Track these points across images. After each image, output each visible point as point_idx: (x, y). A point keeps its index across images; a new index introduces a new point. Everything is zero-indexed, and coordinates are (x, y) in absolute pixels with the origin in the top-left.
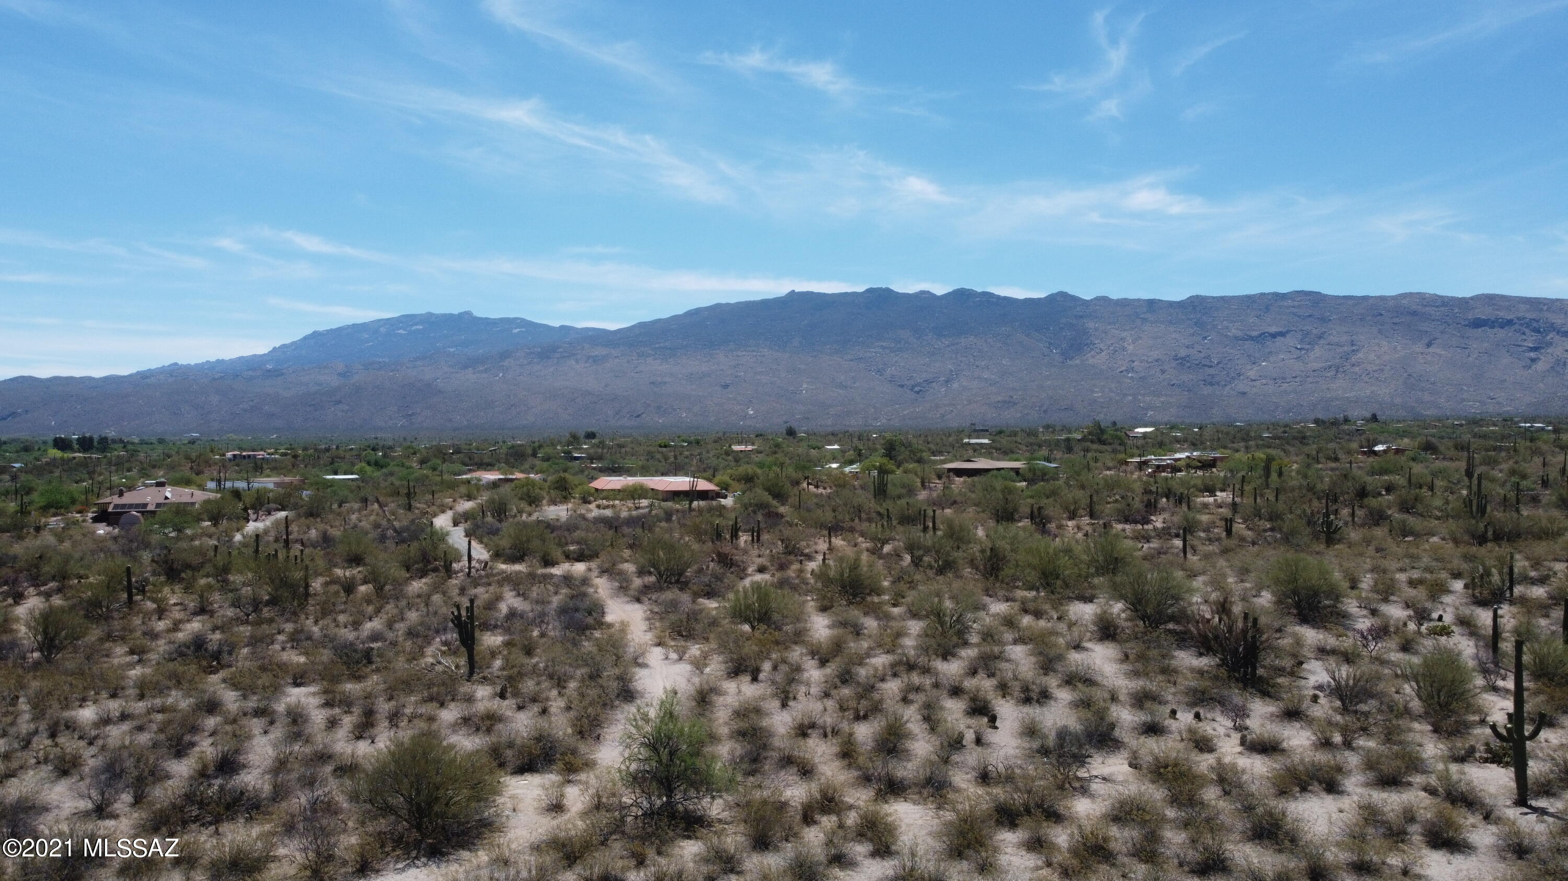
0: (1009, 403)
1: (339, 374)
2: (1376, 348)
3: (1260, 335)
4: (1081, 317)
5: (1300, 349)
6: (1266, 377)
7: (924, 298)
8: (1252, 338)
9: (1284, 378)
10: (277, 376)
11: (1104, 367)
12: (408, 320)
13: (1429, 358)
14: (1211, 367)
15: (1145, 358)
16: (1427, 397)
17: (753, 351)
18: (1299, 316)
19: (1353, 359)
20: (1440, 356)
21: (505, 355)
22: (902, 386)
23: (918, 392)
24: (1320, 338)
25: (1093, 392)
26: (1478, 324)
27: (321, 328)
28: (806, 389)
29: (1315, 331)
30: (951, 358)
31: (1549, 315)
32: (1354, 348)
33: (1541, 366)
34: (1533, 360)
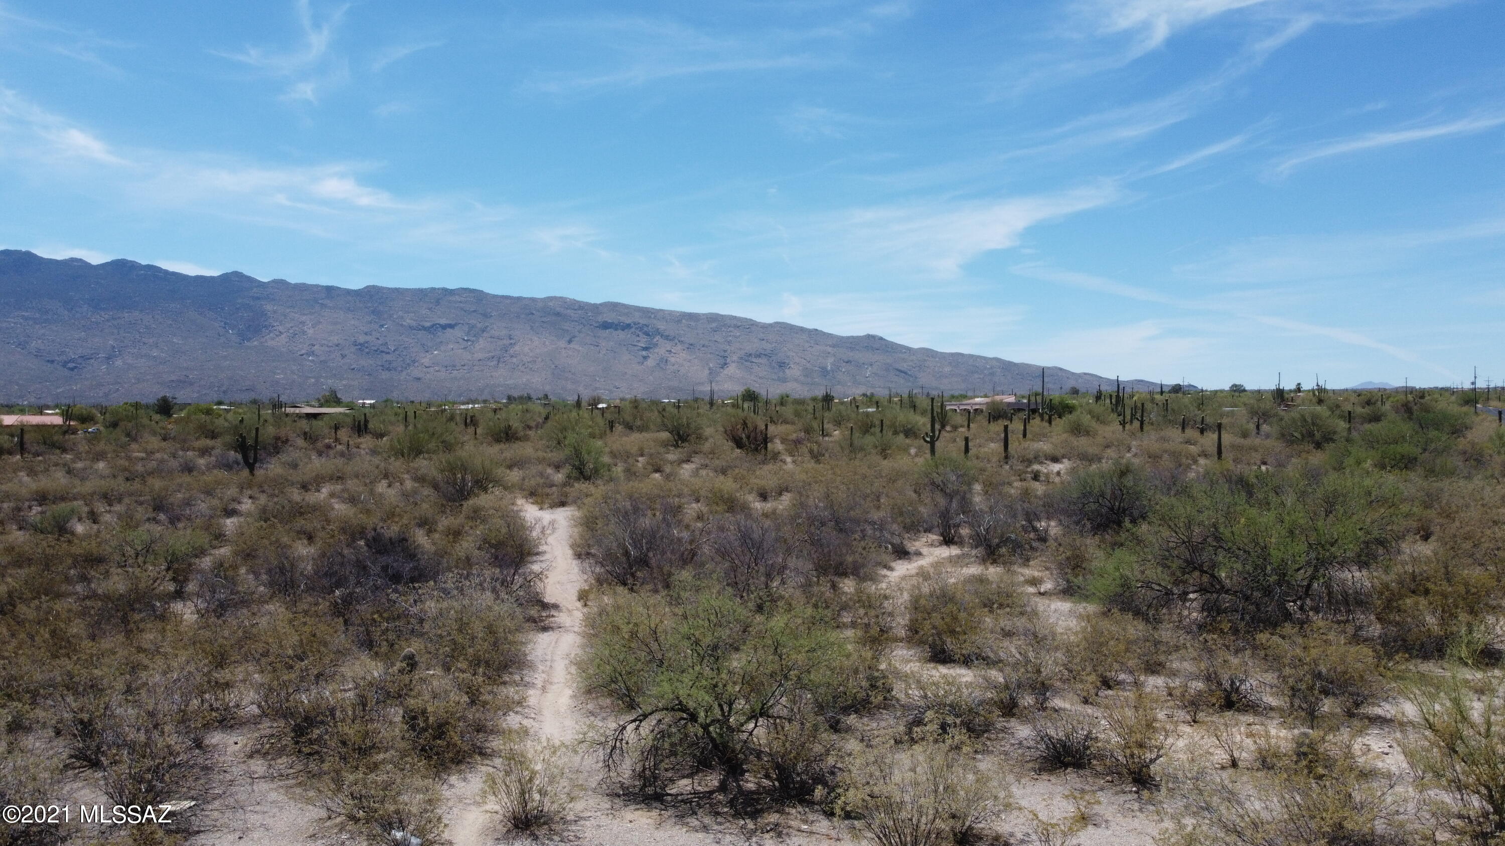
0: (185, 382)
2: (529, 342)
3: (432, 326)
4: (258, 298)
5: (467, 341)
6: (438, 365)
9: (454, 366)
11: (284, 350)
13: (570, 352)
14: (388, 353)
15: (326, 342)
16: (569, 386)
18: (465, 311)
19: (511, 351)
20: (578, 351)
22: (52, 362)
23: (72, 369)
24: (483, 331)
25: (275, 373)
26: (606, 326)
29: (479, 325)
30: (113, 334)
31: (655, 322)
32: (512, 341)
33: (650, 363)
34: (645, 358)
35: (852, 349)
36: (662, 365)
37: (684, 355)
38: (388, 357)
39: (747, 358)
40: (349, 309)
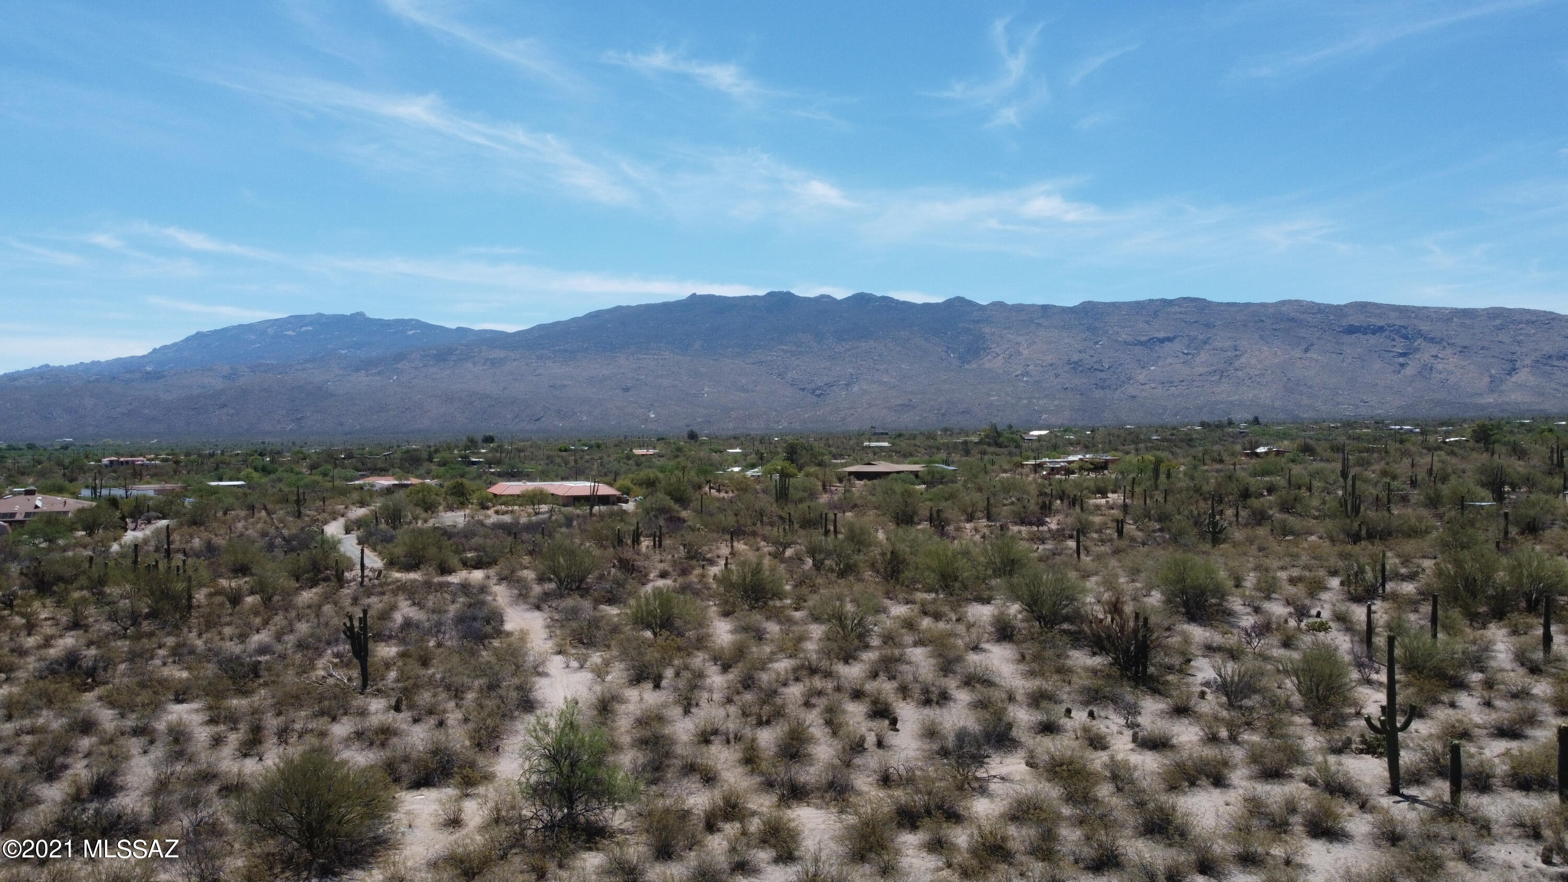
0: (908, 407)
1: (224, 377)
2: (1258, 353)
3: (1149, 341)
4: (978, 322)
5: (1187, 354)
6: (1154, 381)
7: (825, 302)
8: (1141, 343)
9: (1172, 382)
10: (159, 378)
11: (1000, 371)
12: (297, 321)
13: (1306, 363)
14: (1102, 371)
15: (1040, 362)
16: (1305, 401)
17: (655, 354)
18: (1185, 322)
19: (1237, 364)
20: (1317, 361)
21: (399, 357)
22: (803, 390)
23: (819, 396)
24: (1205, 343)
25: (990, 395)
26: (1351, 330)
27: (205, 329)
28: (707, 392)
29: (1200, 337)
30: (852, 362)
31: (1416, 322)
32: (1237, 353)
33: (1409, 371)
34: (1402, 365)
36: (1425, 374)
37: (1455, 360)
38: (1103, 375)
40: (1064, 327)
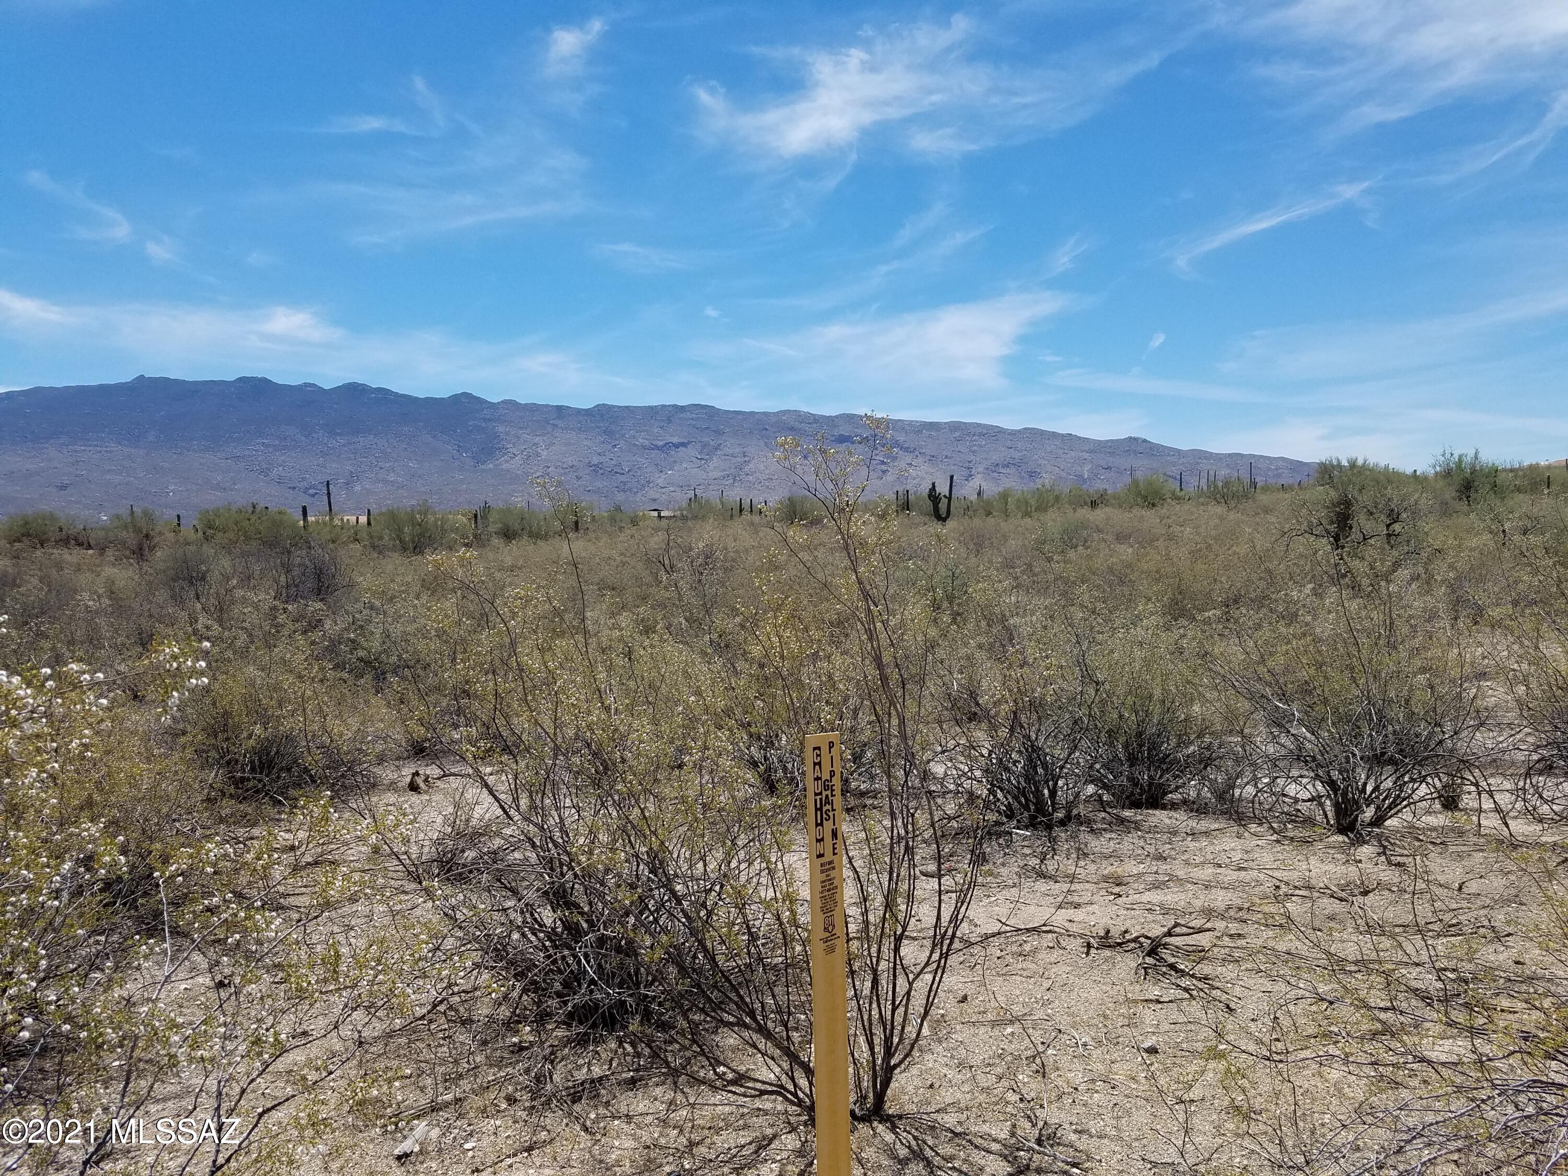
2: (764, 459)
3: (665, 445)
4: (490, 420)
5: (701, 459)
6: (673, 485)
7: (310, 391)
8: (657, 448)
9: (689, 485)
11: (519, 472)
14: (623, 474)
15: (560, 464)
17: (96, 446)
18: (697, 428)
22: (294, 488)
23: (313, 496)
24: (717, 449)
25: (512, 496)
26: (842, 439)
28: (173, 491)
29: (712, 443)
30: (350, 459)
31: (894, 433)
32: (746, 459)
33: (890, 477)
35: (1112, 454)
36: (903, 479)
37: (925, 467)
38: (623, 478)
39: (994, 469)
40: (580, 429)
